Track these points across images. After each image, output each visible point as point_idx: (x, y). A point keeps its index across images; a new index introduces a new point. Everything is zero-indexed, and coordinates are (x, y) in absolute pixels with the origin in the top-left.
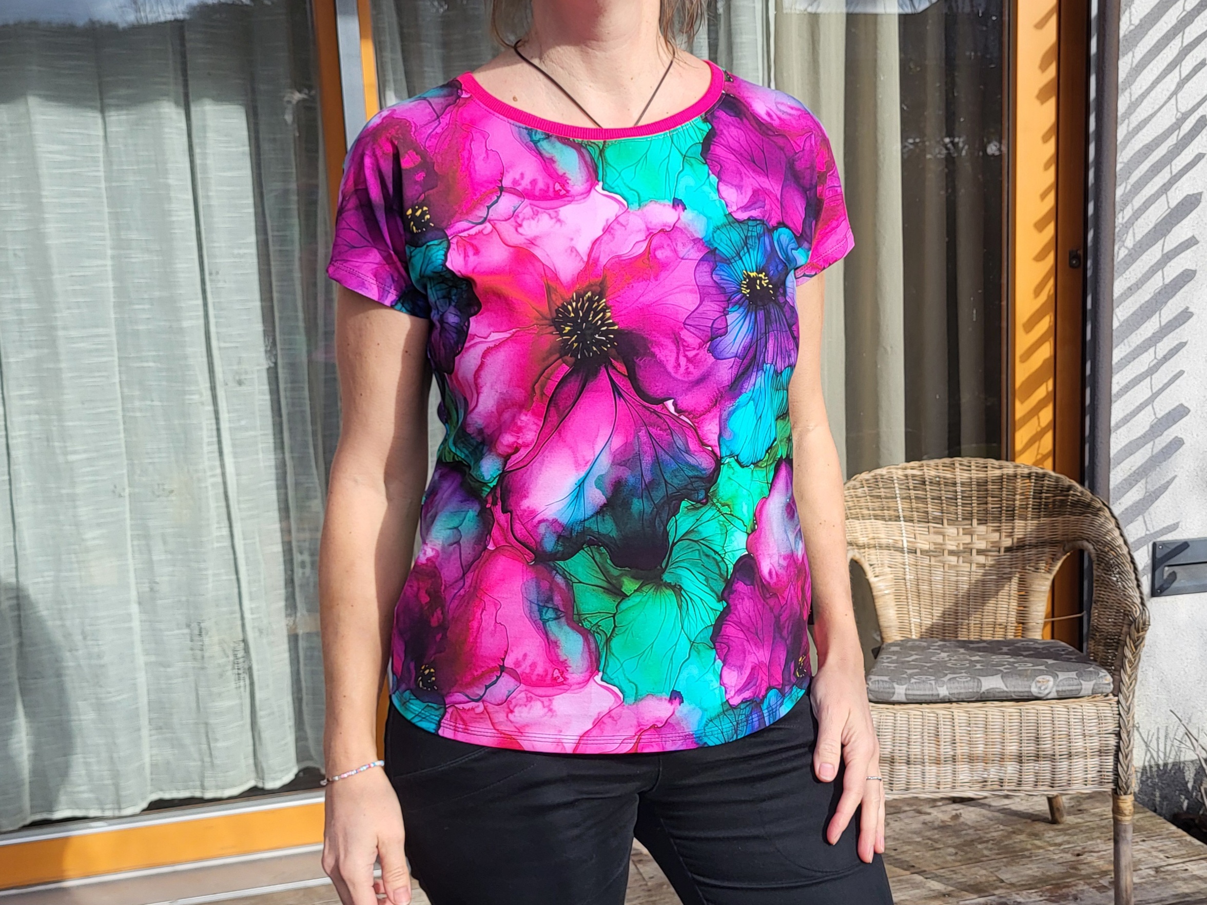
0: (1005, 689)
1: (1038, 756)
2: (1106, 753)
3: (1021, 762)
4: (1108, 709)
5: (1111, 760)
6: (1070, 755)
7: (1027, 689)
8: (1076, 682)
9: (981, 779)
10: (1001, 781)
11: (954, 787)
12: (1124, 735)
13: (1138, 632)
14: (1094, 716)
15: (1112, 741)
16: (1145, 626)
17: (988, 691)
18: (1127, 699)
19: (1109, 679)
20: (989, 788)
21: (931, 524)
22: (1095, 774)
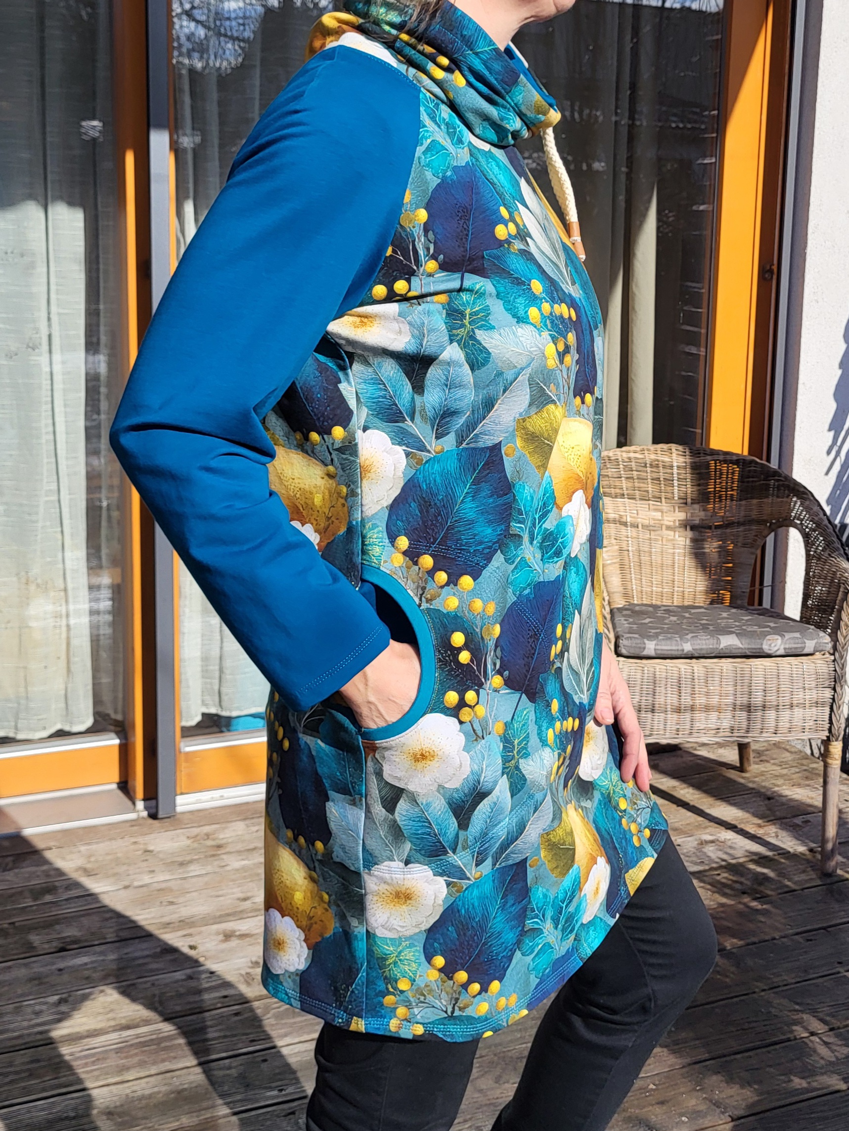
0: (741, 646)
1: (764, 706)
2: (823, 704)
3: (749, 711)
4: (823, 664)
5: (827, 710)
6: (792, 706)
7: (758, 646)
8: (800, 641)
9: (714, 727)
10: (732, 730)
11: (691, 733)
12: (838, 689)
14: (813, 672)
15: (828, 694)
17: (726, 648)
18: (842, 657)
19: (827, 639)
20: (721, 734)
21: (651, 502)
22: (812, 723)
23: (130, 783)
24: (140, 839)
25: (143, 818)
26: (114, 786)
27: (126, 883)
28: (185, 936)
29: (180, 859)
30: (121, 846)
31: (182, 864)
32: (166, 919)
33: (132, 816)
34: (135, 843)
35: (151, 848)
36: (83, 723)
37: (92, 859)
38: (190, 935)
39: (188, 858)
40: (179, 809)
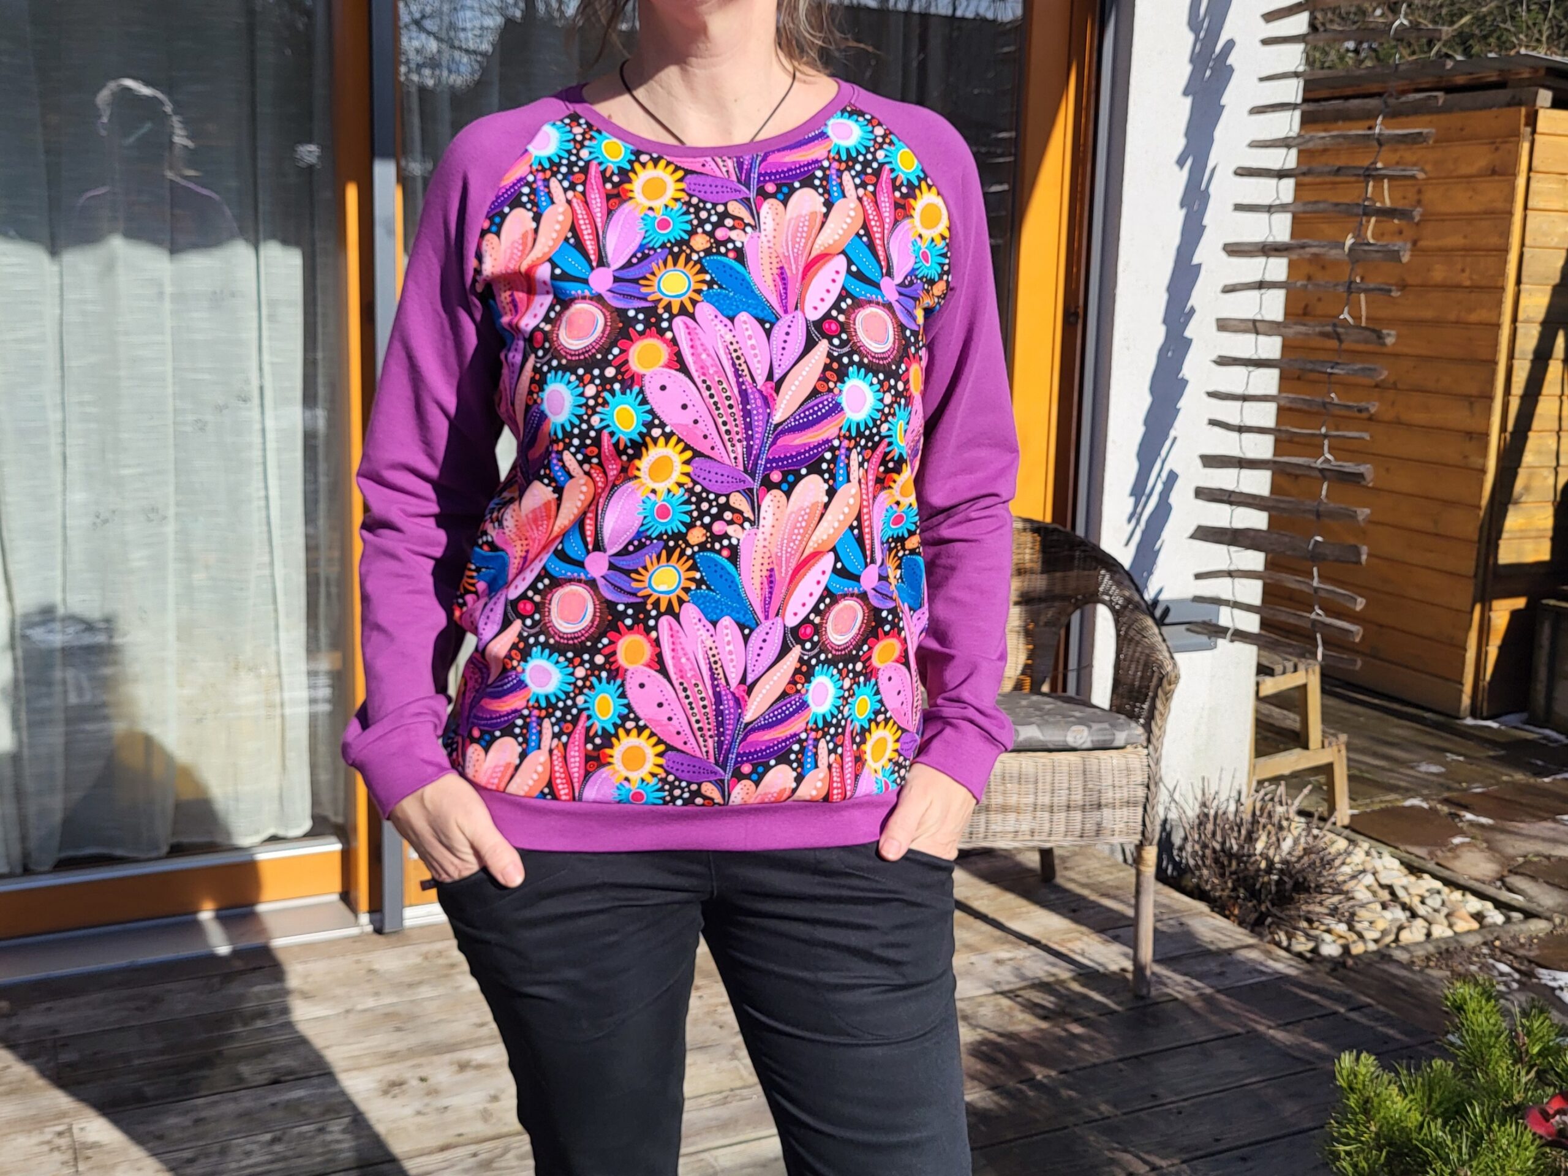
0: (1041, 738)
2: (1135, 804)
3: (1052, 812)
4: (1135, 759)
5: (1140, 810)
6: (1099, 806)
7: (1061, 738)
8: (1109, 732)
9: (1012, 829)
10: (1032, 833)
11: (986, 837)
12: (1152, 787)
13: (1170, 684)
14: (1124, 767)
15: (1141, 792)
16: (1177, 677)
17: (1025, 740)
18: (1156, 750)
19: (1140, 730)
20: (1020, 838)
22: (1122, 825)
23: (352, 896)
24: (365, 958)
25: (367, 934)
26: (335, 897)
27: (348, 1006)
28: (414, 1066)
29: (408, 979)
30: (343, 964)
31: (410, 985)
32: (393, 1047)
33: (354, 931)
34: (358, 962)
35: (376, 966)
36: (299, 826)
37: (310, 979)
38: (419, 1066)
39: (418, 978)
40: (408, 923)
